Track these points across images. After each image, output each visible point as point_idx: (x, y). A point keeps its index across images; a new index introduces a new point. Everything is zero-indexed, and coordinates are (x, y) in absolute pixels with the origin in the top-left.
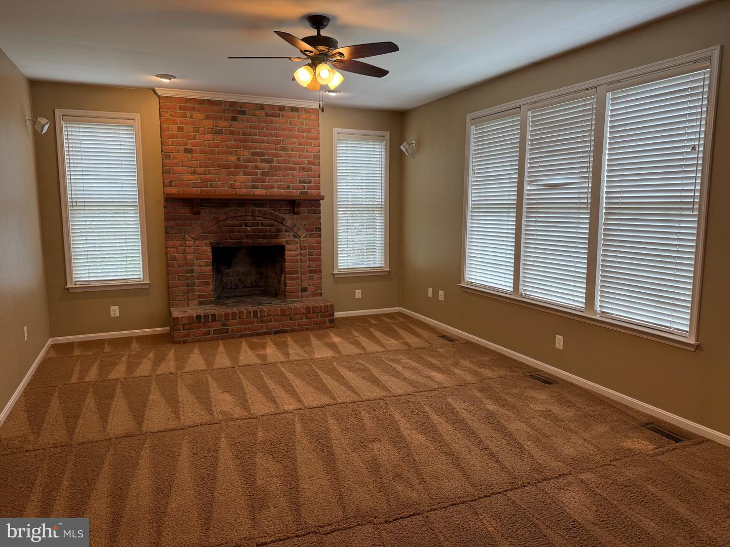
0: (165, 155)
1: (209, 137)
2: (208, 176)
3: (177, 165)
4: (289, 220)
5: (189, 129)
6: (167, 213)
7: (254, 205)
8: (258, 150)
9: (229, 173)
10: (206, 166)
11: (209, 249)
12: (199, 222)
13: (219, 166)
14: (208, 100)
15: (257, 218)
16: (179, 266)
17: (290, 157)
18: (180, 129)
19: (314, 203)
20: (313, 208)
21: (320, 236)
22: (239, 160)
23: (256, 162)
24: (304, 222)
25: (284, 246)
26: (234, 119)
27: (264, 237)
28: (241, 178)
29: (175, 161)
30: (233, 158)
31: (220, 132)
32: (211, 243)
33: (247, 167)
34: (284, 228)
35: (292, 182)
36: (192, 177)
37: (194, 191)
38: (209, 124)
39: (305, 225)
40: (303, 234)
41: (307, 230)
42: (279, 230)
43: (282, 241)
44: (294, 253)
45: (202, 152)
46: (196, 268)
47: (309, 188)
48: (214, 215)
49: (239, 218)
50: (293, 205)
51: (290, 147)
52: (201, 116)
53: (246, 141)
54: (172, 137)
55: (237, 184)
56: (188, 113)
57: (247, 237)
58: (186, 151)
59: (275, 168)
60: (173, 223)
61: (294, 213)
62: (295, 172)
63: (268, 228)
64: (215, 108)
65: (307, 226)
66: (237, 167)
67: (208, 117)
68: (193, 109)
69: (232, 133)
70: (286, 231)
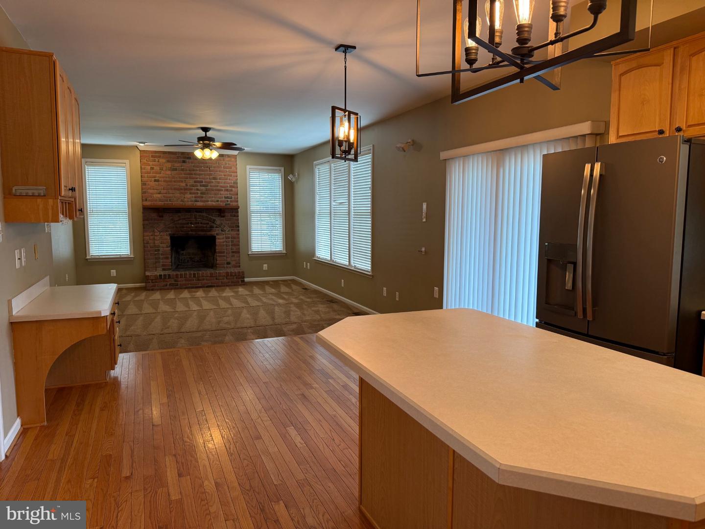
0: (144, 184)
1: (169, 172)
2: (168, 195)
3: (149, 189)
4: (218, 221)
5: (157, 168)
6: (144, 217)
7: (196, 212)
8: (198, 180)
9: (181, 193)
10: (167, 189)
11: (169, 238)
12: (163, 221)
13: (175, 189)
14: (169, 152)
15: (198, 219)
16: (151, 247)
17: (219, 183)
18: (152, 168)
19: (235, 210)
20: (233, 214)
21: (238, 230)
22: (187, 185)
23: (198, 186)
24: (228, 222)
25: (215, 237)
26: (184, 162)
27: (202, 231)
28: (188, 196)
29: (149, 187)
30: (184, 184)
31: (176, 170)
32: (170, 234)
33: (192, 189)
35: (220, 198)
36: (159, 196)
37: (160, 204)
38: (169, 165)
39: (228, 224)
40: (227, 229)
41: (230, 227)
42: (212, 227)
43: (214, 233)
44: (222, 240)
45: (165, 181)
46: (161, 249)
47: (231, 201)
48: (171, 218)
49: (187, 219)
50: (220, 211)
51: (218, 177)
52: (164, 161)
53: (192, 174)
54: (148, 173)
55: (185, 199)
56: (157, 160)
57: (192, 231)
58: (155, 181)
59: (209, 190)
60: (146, 222)
61: (221, 217)
62: (222, 192)
63: (205, 225)
64: (172, 156)
65: (230, 225)
66: (185, 189)
67: (168, 161)
68: (160, 157)
69: (183, 170)
70: (216, 227)
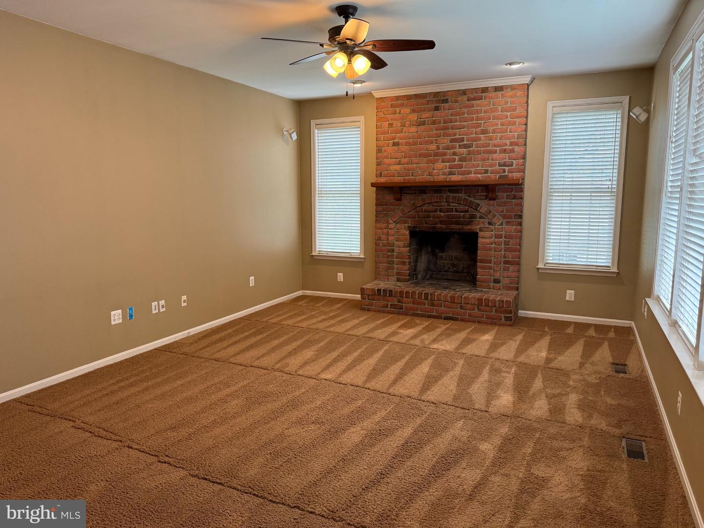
0: (379, 151)
1: (413, 129)
2: (410, 166)
3: (386, 157)
4: (484, 206)
5: (397, 124)
6: (377, 199)
7: (450, 191)
8: (458, 136)
9: (429, 162)
10: (409, 157)
11: (407, 233)
12: (401, 208)
13: (421, 155)
14: (415, 95)
15: (451, 204)
16: (383, 246)
17: (491, 139)
18: (391, 125)
19: (515, 188)
20: (513, 193)
21: (520, 224)
22: (438, 148)
23: (455, 148)
24: (501, 208)
25: (478, 233)
26: (437, 109)
27: (457, 223)
28: (440, 165)
29: (385, 154)
30: (433, 147)
31: (423, 123)
32: (409, 227)
33: (445, 154)
34: (478, 215)
35: (491, 166)
36: (398, 167)
37: (398, 179)
38: (414, 117)
39: (502, 212)
40: (498, 220)
41: (504, 217)
42: (473, 217)
43: (476, 227)
44: (488, 240)
45: (407, 144)
46: (396, 249)
47: (510, 171)
48: (412, 202)
49: (434, 204)
50: (489, 190)
51: (491, 129)
52: (407, 110)
53: (447, 128)
54: (385, 133)
55: (435, 171)
56: (398, 110)
57: (441, 222)
58: (394, 144)
59: (473, 153)
60: (380, 208)
61: (491, 199)
62: (495, 156)
63: (462, 214)
64: (420, 101)
65: (504, 213)
66: (436, 155)
67: (414, 111)
68: (402, 105)
69: (434, 123)
70: (481, 217)
